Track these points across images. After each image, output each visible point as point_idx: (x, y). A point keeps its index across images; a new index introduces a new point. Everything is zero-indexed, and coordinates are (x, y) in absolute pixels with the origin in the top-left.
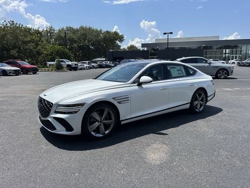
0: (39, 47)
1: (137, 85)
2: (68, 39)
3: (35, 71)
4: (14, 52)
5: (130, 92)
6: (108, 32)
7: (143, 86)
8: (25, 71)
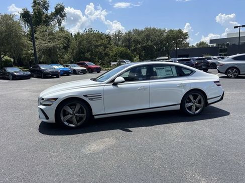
0: (108, 50)
1: (113, 85)
2: (134, 41)
3: (98, 70)
4: (88, 55)
5: (103, 91)
6: (171, 31)
7: (118, 86)
8: (91, 70)
